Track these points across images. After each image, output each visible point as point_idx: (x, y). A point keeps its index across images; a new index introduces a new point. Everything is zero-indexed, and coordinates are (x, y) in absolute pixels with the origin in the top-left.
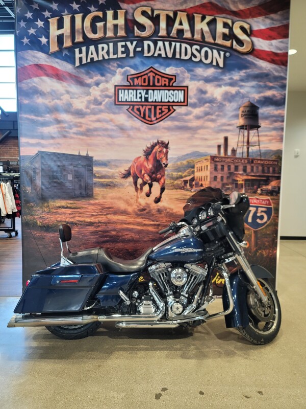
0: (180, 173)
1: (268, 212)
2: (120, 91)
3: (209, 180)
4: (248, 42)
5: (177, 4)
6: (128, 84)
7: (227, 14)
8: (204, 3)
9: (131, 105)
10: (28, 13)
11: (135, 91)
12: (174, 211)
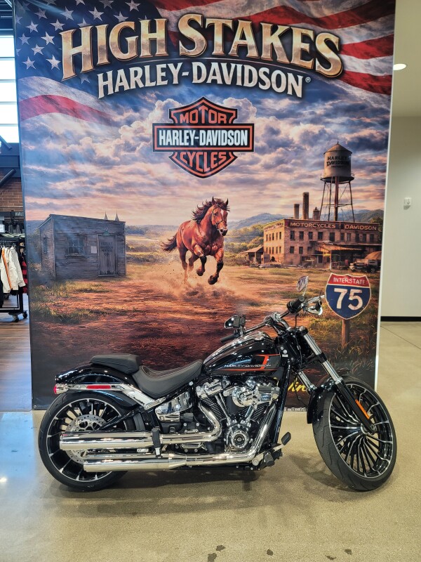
0: (244, 244)
1: (364, 295)
2: (160, 131)
3: (283, 251)
4: (336, 61)
5: (237, 9)
6: (171, 121)
7: (307, 22)
8: (276, 8)
9: (176, 150)
10: (32, 24)
11: (181, 131)
12: (236, 294)
